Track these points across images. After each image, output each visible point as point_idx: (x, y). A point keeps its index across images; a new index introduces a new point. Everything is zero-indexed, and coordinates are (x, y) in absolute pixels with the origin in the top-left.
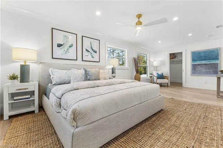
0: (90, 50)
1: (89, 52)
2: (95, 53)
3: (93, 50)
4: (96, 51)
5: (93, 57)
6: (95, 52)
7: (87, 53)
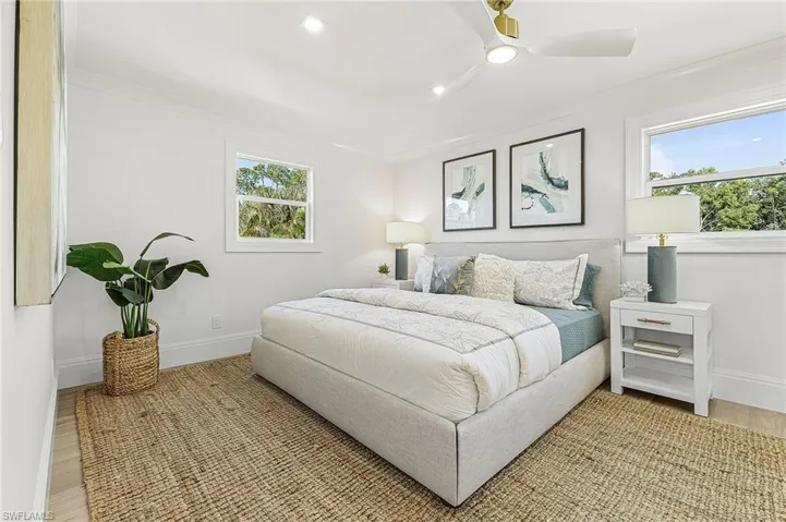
0: (540, 184)
1: (535, 191)
2: (562, 192)
3: (550, 180)
4: (566, 183)
5: (550, 209)
6: (559, 186)
7: (527, 200)
